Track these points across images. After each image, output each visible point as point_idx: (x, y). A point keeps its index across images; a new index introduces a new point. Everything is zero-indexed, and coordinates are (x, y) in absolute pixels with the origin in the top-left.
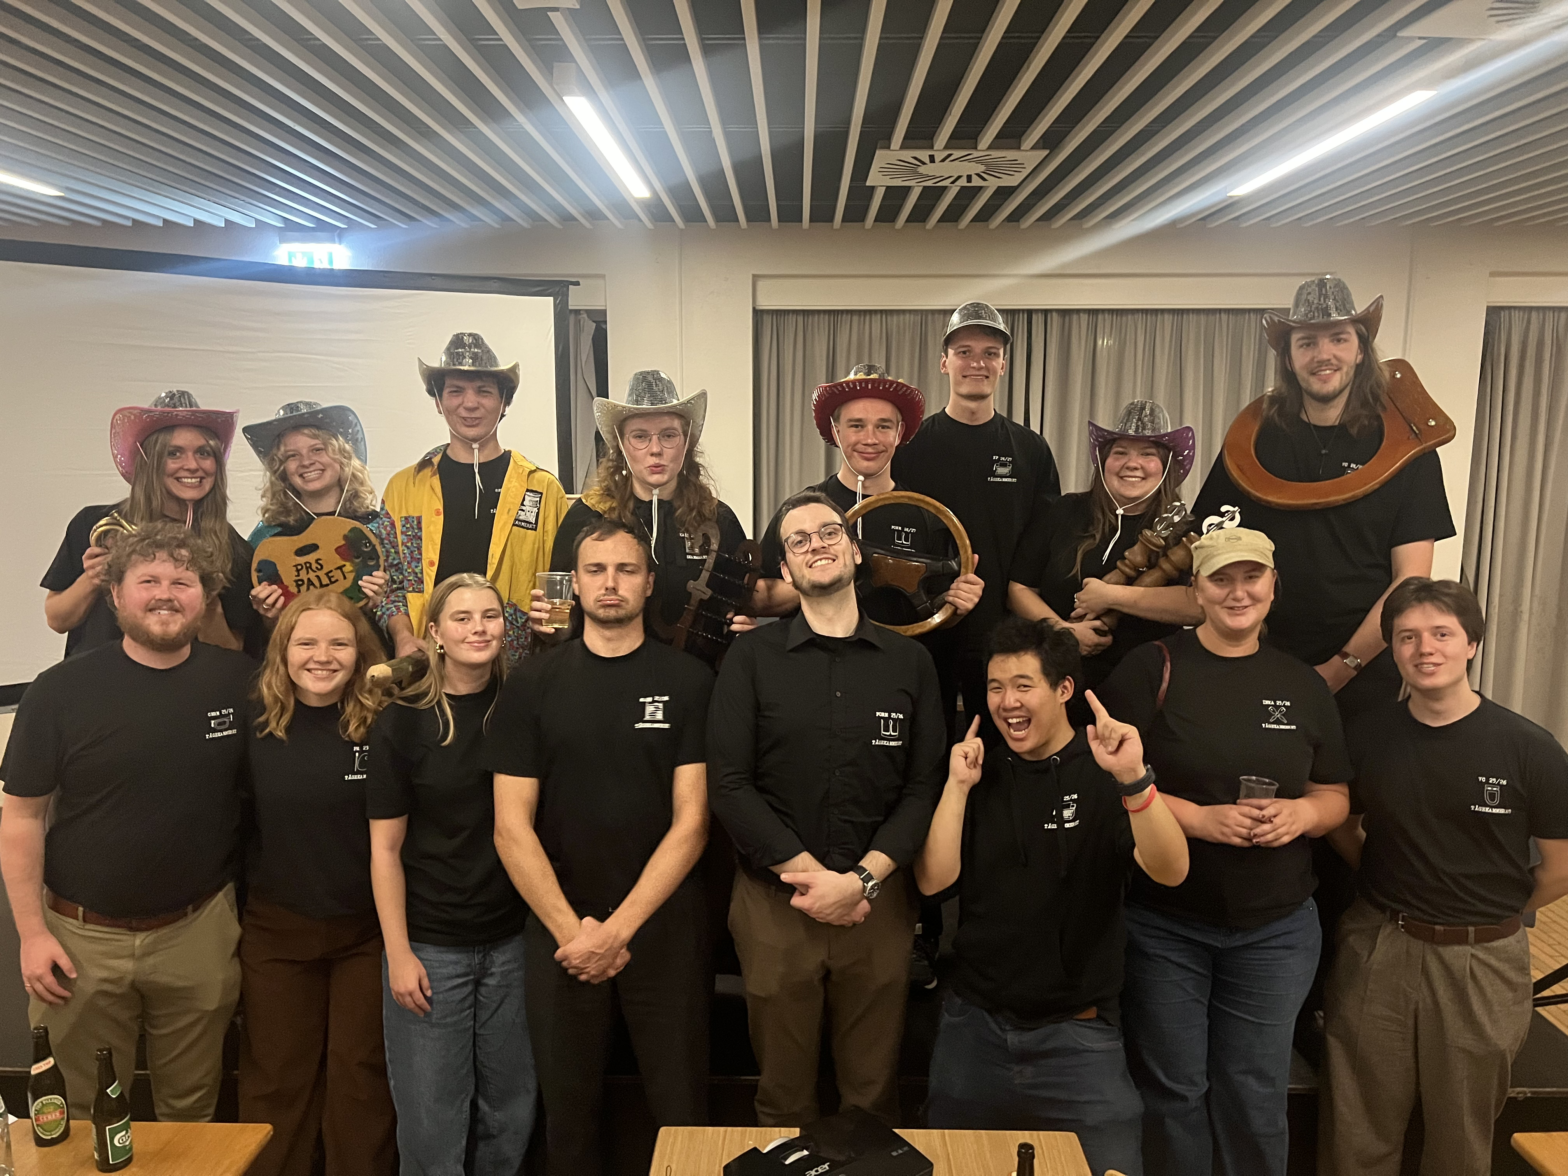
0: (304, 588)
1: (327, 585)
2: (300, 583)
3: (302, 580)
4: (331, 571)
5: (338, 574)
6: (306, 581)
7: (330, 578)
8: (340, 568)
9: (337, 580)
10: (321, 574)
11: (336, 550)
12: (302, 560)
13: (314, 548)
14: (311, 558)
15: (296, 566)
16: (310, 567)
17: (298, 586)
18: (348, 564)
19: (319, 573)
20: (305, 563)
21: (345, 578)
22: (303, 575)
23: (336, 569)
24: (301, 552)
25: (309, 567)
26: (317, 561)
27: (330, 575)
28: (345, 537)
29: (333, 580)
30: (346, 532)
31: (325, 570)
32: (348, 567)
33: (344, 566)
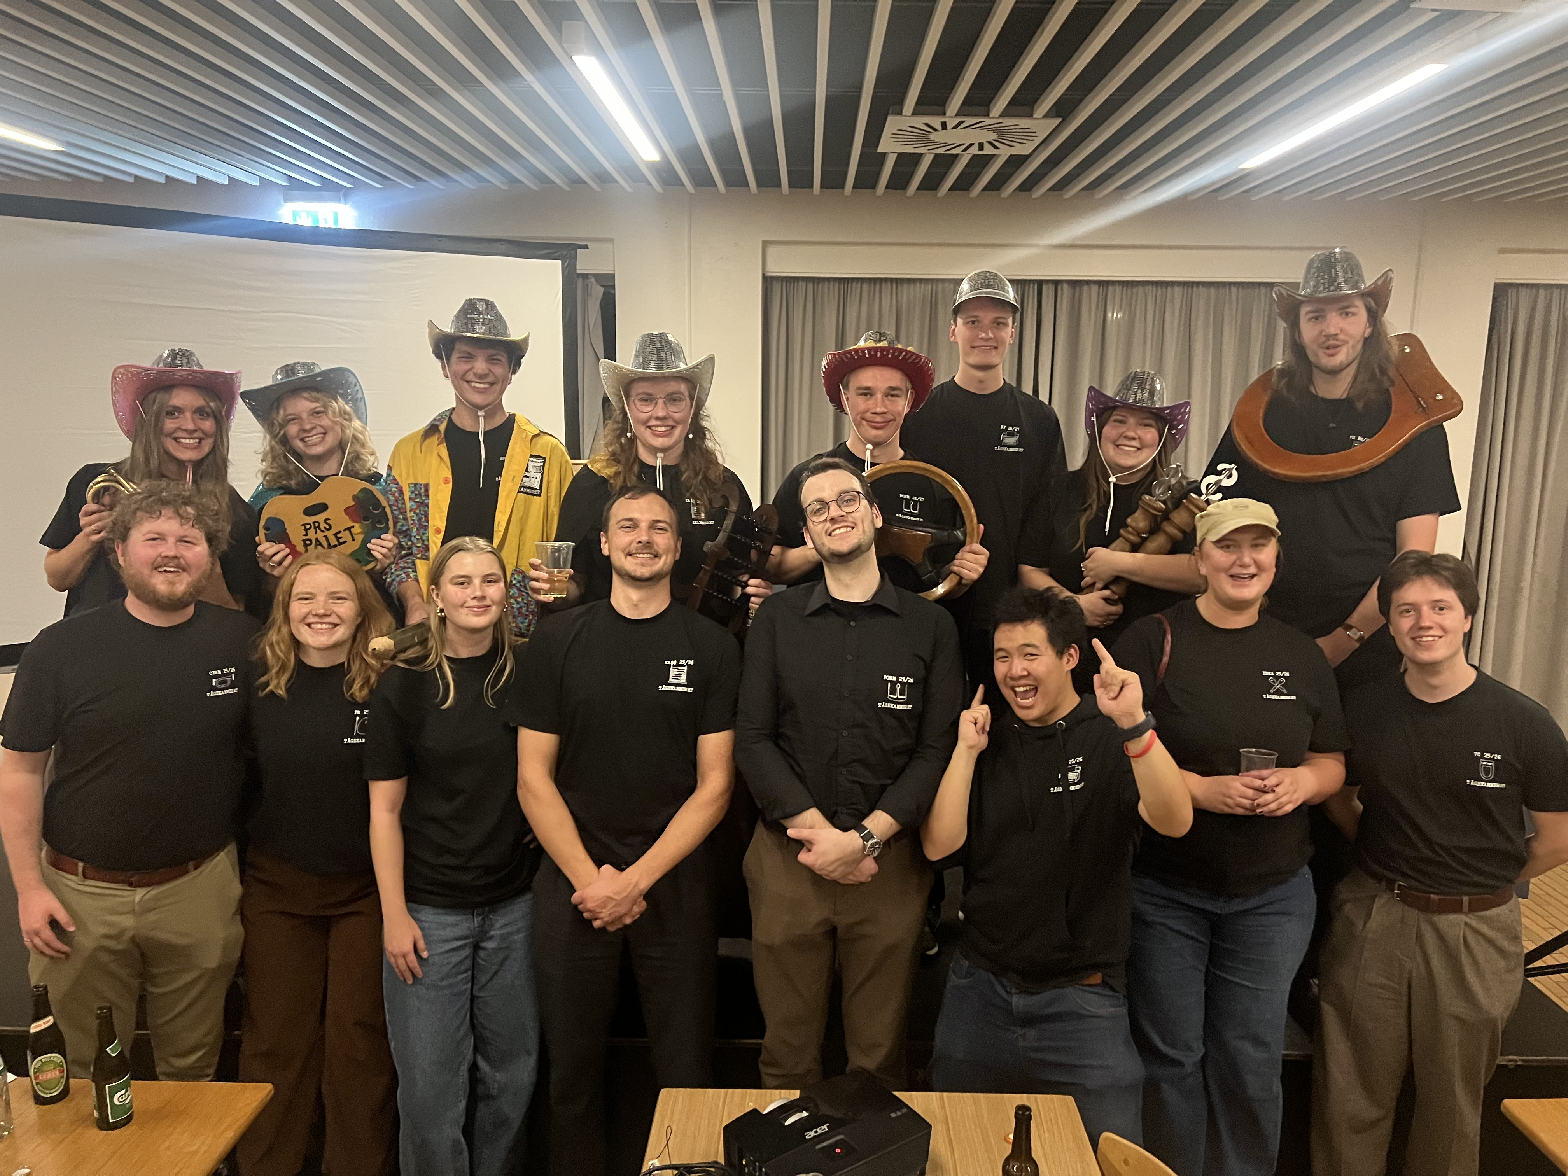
1: (335, 546)
2: (308, 542)
3: (310, 540)
4: (340, 532)
5: (345, 536)
6: (314, 541)
7: (338, 539)
8: (349, 529)
9: (345, 542)
10: (330, 534)
11: (345, 510)
12: (311, 520)
13: (323, 507)
14: (320, 518)
15: (304, 525)
16: (319, 527)
17: (306, 546)
18: (357, 525)
19: (327, 533)
20: (314, 523)
21: (353, 540)
22: (311, 535)
23: (345, 530)
24: (309, 511)
25: (317, 527)
26: (326, 521)
27: (339, 536)
28: (355, 498)
29: (341, 540)
30: (356, 493)
31: (333, 531)
32: (357, 529)
33: (353, 527)
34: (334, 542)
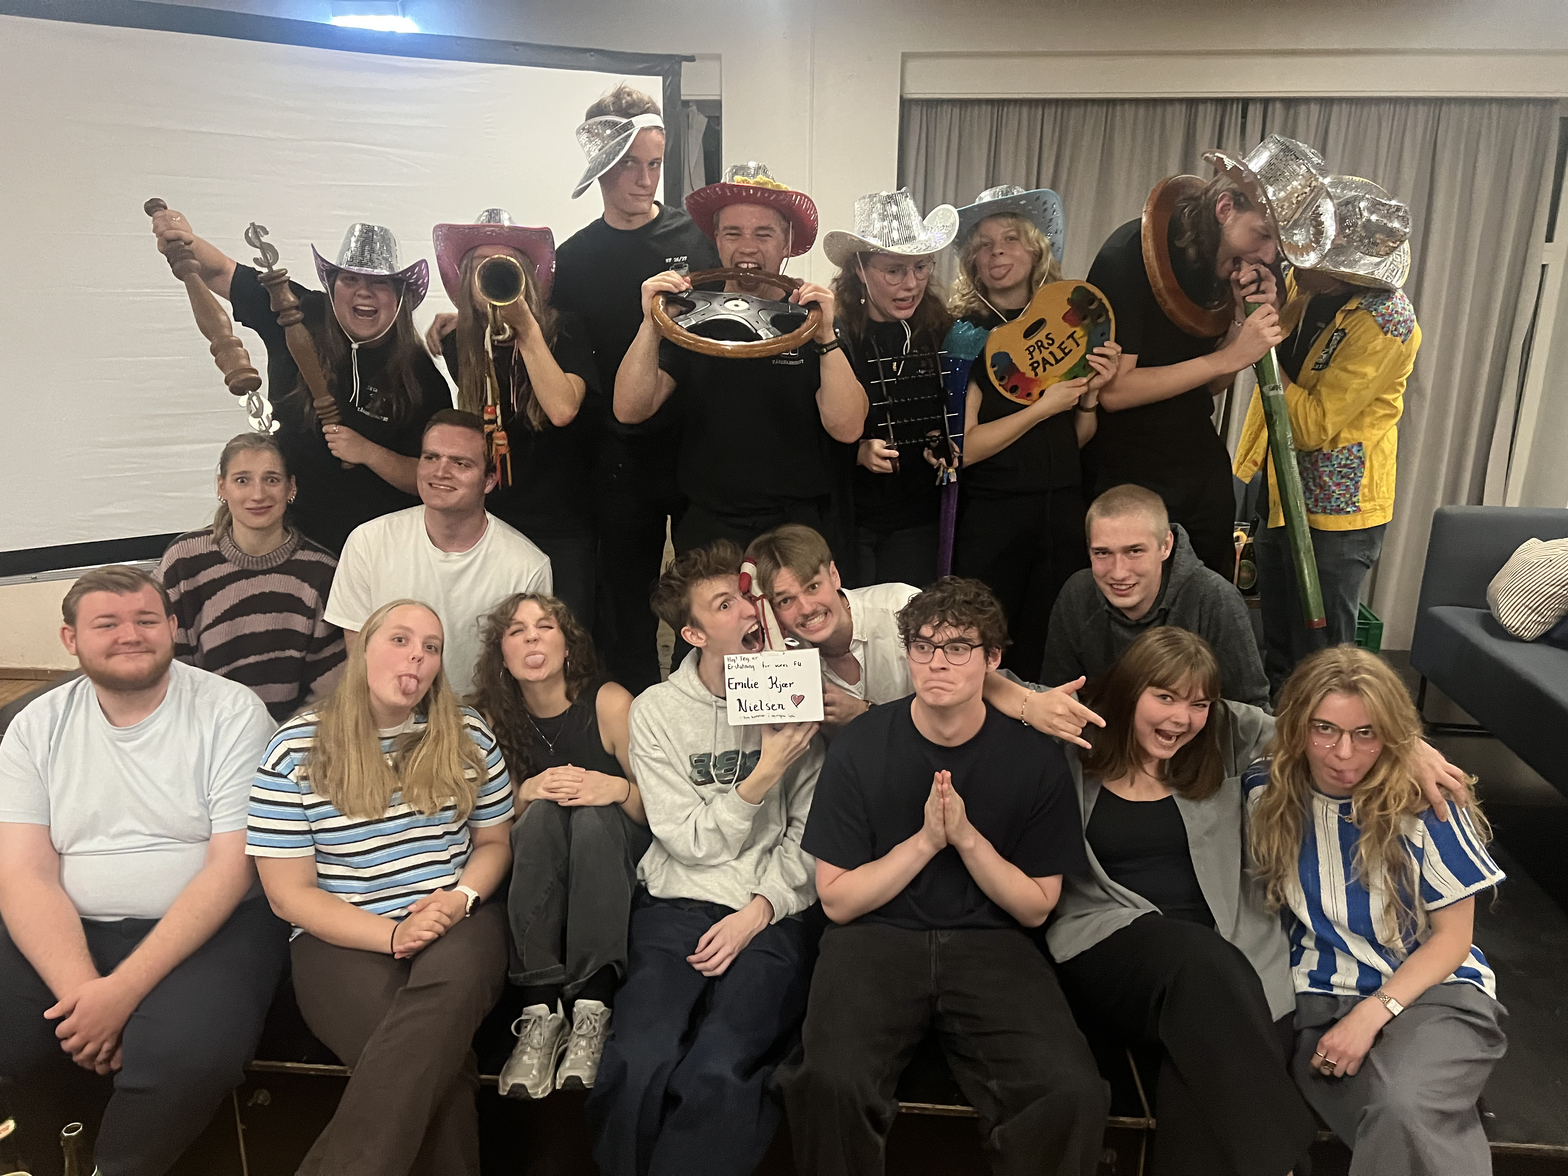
0: (1040, 370)
1: (1063, 358)
2: (1036, 365)
3: (1037, 362)
4: (1063, 342)
5: (1070, 344)
6: (1041, 361)
7: (1063, 350)
8: (1071, 336)
9: (1071, 351)
10: (1053, 349)
11: (1064, 318)
12: (1032, 342)
13: (1039, 324)
14: (1041, 335)
15: (1027, 349)
16: (1042, 345)
17: (1034, 369)
18: (1077, 329)
19: (1051, 349)
20: (1036, 343)
21: (1078, 345)
22: (1037, 356)
23: (1068, 338)
24: (1028, 334)
25: (1040, 346)
26: (1047, 337)
27: (1063, 347)
28: (1070, 301)
29: (1067, 351)
30: (1069, 296)
31: (1056, 344)
32: (1079, 332)
33: (1075, 332)
34: (1059, 355)
